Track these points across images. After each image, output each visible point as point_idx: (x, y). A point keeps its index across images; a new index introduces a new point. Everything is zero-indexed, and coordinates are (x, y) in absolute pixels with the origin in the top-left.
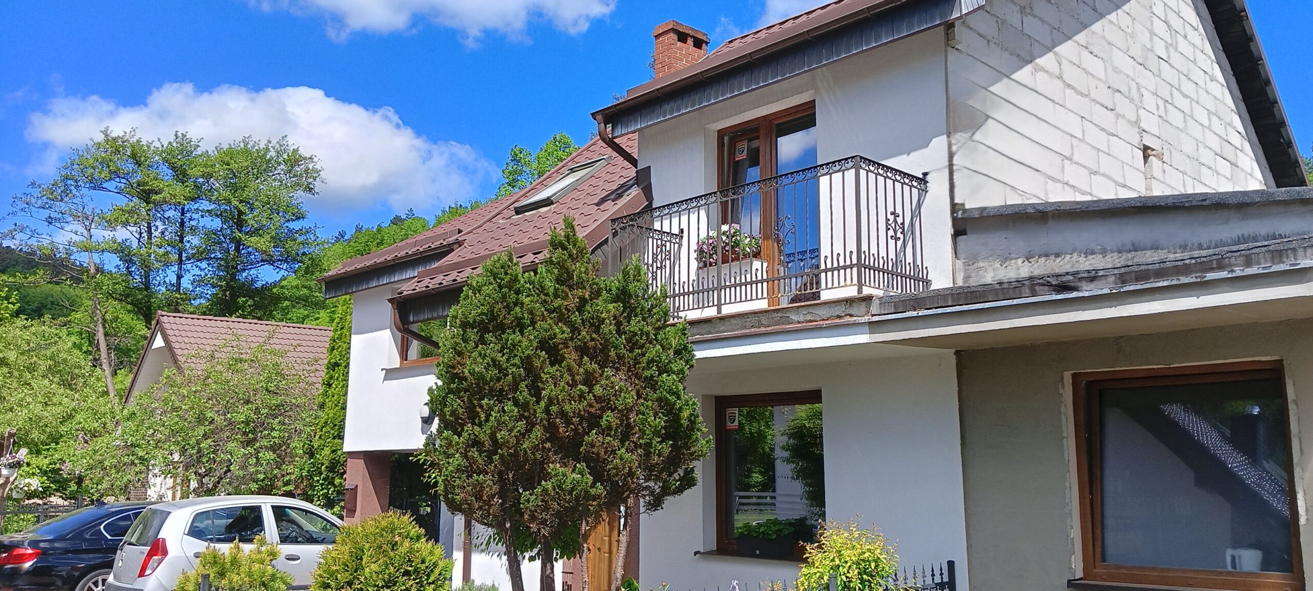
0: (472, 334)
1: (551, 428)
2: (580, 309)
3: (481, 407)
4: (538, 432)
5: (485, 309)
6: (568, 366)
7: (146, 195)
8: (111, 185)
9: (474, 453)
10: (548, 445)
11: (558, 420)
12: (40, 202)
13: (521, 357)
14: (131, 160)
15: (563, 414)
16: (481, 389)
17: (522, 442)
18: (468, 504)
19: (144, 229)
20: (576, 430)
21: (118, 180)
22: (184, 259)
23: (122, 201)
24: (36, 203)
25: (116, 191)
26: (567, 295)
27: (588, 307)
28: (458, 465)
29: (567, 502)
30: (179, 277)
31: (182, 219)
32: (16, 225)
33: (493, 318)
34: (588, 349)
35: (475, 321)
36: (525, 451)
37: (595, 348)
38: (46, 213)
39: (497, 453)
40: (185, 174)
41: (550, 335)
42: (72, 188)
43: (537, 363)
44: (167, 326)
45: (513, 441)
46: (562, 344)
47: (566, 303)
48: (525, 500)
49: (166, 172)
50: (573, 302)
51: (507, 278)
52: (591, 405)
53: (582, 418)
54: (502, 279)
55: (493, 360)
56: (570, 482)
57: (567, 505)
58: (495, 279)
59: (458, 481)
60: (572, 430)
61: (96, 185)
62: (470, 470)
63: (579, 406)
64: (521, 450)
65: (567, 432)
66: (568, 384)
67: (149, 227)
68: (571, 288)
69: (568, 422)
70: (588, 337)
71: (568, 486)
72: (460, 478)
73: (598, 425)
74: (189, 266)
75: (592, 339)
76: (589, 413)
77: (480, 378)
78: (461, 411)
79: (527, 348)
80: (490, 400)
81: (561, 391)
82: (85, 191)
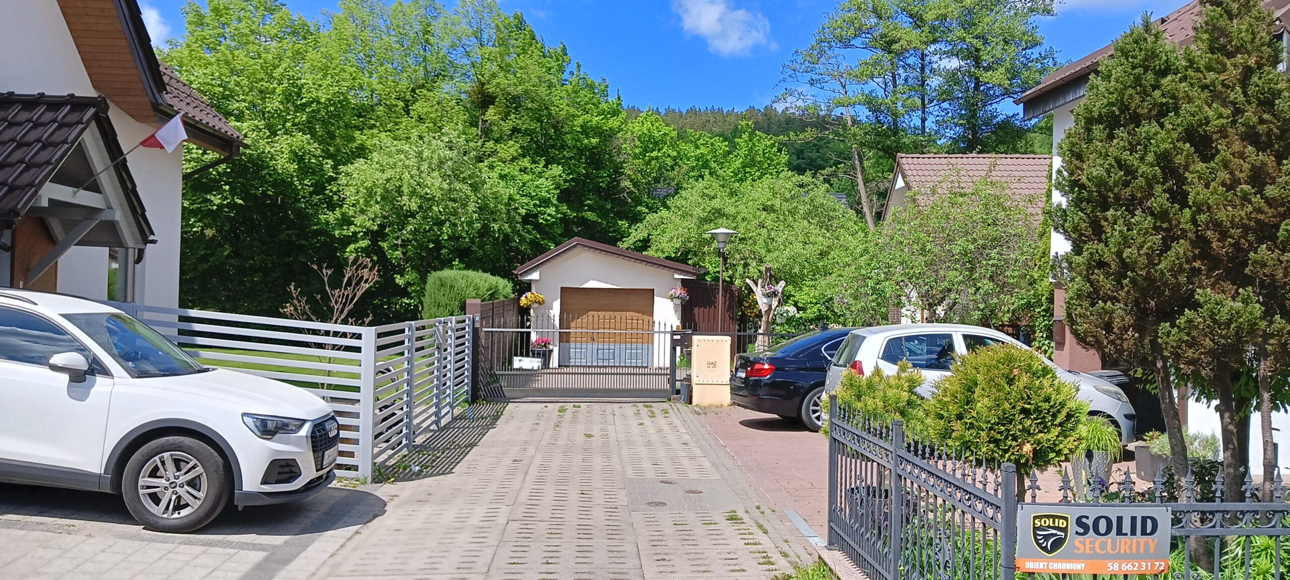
0: (1098, 131)
1: (1201, 242)
2: (1244, 81)
3: (1106, 220)
4: (1180, 248)
5: (1113, 98)
6: (1223, 160)
7: (888, 45)
8: (857, 42)
9: (1099, 276)
10: (1197, 264)
11: (1209, 233)
12: (803, 67)
13: (1155, 152)
14: (873, 15)
15: (1217, 225)
16: (1104, 198)
17: (1156, 262)
18: (1094, 336)
19: (889, 78)
20: (1237, 246)
21: (863, 35)
22: (926, 102)
23: (868, 56)
24: (800, 68)
25: (862, 46)
26: (1224, 65)
27: (1255, 79)
28: (1078, 290)
29: (1224, 338)
30: (923, 121)
31: (922, 65)
32: (786, 89)
33: (1124, 108)
34: (1258, 135)
35: (1100, 115)
36: (1162, 273)
37: (1269, 133)
38: (808, 76)
39: (1126, 277)
40: (922, 20)
41: (1201, 120)
42: (826, 49)
43: (1179, 160)
44: (906, 167)
45: (1143, 260)
46: (1218, 132)
47: (1222, 77)
48: (1163, 333)
49: (905, 22)
50: (1233, 73)
51: (1141, 56)
52: (1259, 211)
53: (1246, 229)
54: (1134, 57)
55: (1118, 161)
56: (1226, 311)
57: (1223, 341)
58: (1127, 59)
59: (1079, 309)
60: (1231, 245)
61: (846, 43)
62: (1094, 296)
63: (1241, 212)
64: (1156, 272)
65: (1223, 247)
66: (1223, 184)
67: (894, 77)
68: (1230, 55)
69: (1224, 235)
70: (1255, 119)
71: (1223, 316)
72: (1081, 305)
73: (1273, 238)
74: (931, 109)
75: (1262, 121)
76: (1258, 221)
77: (1101, 183)
78: (1084, 225)
79: (1164, 141)
80: (1116, 210)
81: (1212, 194)
82: (837, 51)
